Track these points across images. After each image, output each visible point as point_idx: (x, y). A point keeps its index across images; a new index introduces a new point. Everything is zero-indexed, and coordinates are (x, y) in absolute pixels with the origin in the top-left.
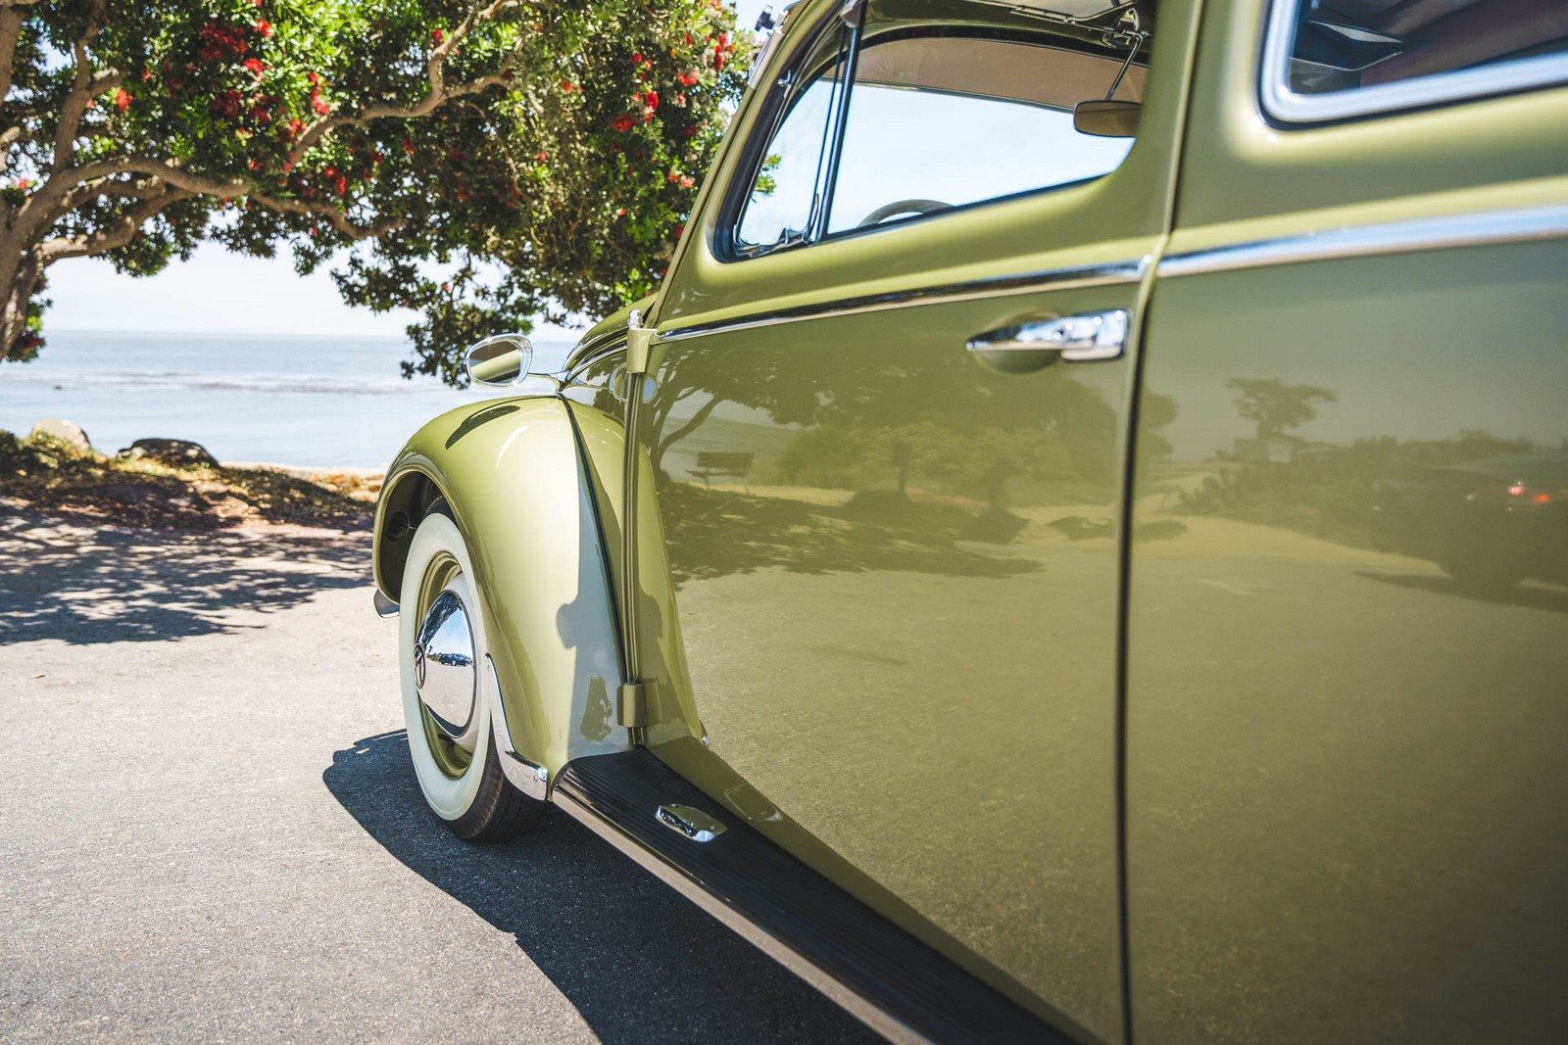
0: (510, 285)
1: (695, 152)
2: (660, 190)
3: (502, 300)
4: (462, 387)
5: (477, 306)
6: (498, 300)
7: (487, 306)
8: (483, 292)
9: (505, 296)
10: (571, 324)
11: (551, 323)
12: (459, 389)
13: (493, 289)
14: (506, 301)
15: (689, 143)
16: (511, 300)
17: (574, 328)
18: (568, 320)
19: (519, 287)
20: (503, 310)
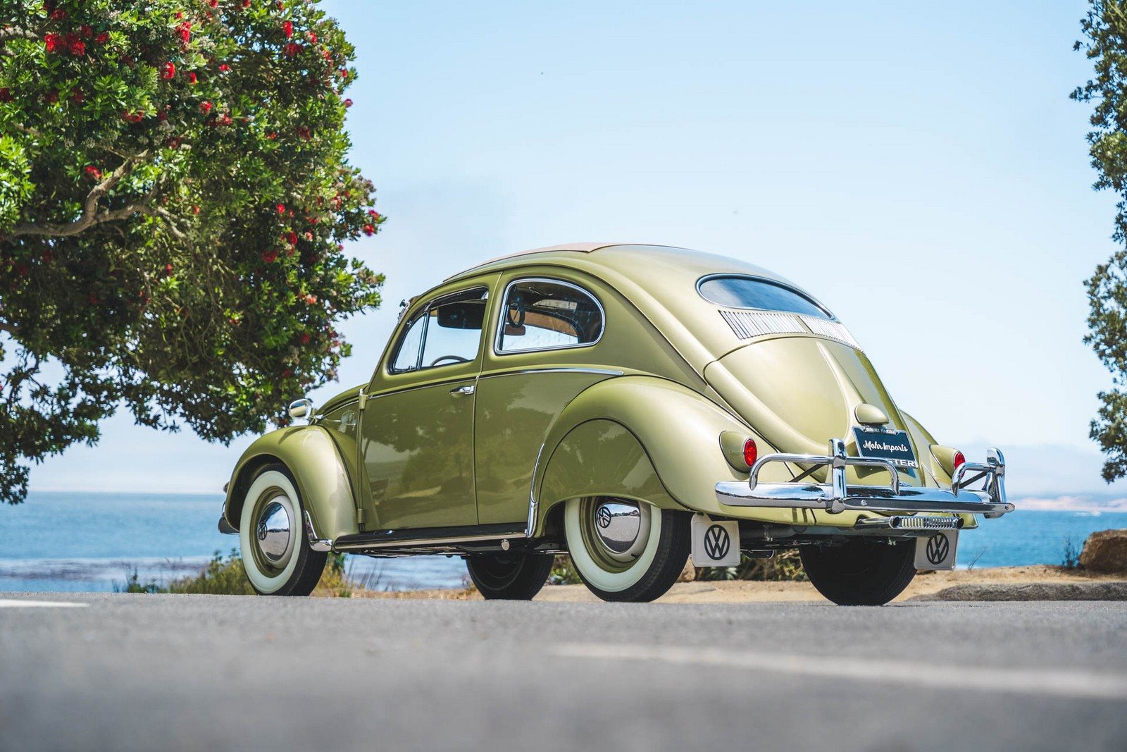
0: (73, 386)
1: (318, 275)
2: (291, 306)
3: (63, 403)
4: (16, 500)
5: (36, 408)
6: (59, 402)
7: (46, 409)
8: (41, 393)
9: (67, 398)
10: (164, 425)
11: (143, 424)
12: (11, 503)
13: (54, 390)
14: (67, 403)
15: (313, 268)
16: (74, 403)
17: (168, 429)
18: (161, 420)
19: (82, 389)
20: (65, 413)
